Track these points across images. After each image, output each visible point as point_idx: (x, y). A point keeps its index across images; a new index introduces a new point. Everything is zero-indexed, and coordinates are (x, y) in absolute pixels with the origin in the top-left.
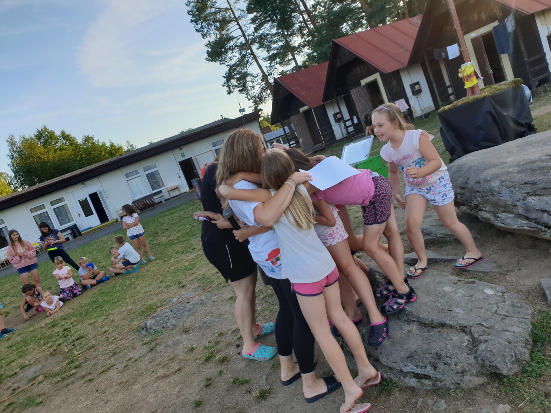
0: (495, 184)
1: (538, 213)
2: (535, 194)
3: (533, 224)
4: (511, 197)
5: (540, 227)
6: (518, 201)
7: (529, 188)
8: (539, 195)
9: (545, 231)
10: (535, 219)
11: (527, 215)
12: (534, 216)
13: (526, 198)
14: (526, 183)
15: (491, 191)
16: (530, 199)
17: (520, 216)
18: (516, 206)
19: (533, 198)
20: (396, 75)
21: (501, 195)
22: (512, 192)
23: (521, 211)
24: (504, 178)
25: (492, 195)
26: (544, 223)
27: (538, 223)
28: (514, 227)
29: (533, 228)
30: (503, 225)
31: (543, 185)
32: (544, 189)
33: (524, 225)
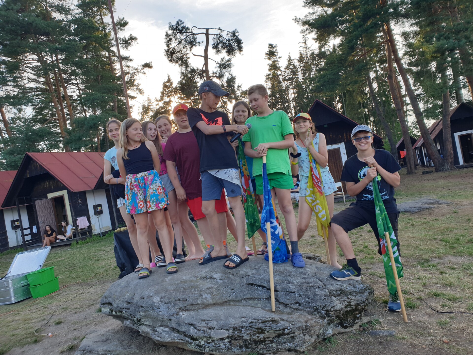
0: (156, 300)
1: (186, 327)
2: (185, 310)
3: (182, 337)
4: (168, 312)
5: (187, 339)
6: (173, 315)
7: (181, 305)
8: (188, 310)
9: (191, 343)
10: (184, 332)
11: (178, 328)
12: (183, 330)
13: (178, 312)
14: (179, 300)
15: (152, 306)
16: (181, 314)
17: (173, 329)
18: (171, 320)
19: (184, 313)
20: (83, 195)
21: (160, 310)
22: (168, 307)
23: (174, 325)
24: (163, 295)
25: (153, 310)
26: (190, 336)
27: (186, 336)
28: (168, 340)
29: (182, 340)
30: (159, 339)
31: (191, 301)
32: (192, 305)
33: (175, 337)
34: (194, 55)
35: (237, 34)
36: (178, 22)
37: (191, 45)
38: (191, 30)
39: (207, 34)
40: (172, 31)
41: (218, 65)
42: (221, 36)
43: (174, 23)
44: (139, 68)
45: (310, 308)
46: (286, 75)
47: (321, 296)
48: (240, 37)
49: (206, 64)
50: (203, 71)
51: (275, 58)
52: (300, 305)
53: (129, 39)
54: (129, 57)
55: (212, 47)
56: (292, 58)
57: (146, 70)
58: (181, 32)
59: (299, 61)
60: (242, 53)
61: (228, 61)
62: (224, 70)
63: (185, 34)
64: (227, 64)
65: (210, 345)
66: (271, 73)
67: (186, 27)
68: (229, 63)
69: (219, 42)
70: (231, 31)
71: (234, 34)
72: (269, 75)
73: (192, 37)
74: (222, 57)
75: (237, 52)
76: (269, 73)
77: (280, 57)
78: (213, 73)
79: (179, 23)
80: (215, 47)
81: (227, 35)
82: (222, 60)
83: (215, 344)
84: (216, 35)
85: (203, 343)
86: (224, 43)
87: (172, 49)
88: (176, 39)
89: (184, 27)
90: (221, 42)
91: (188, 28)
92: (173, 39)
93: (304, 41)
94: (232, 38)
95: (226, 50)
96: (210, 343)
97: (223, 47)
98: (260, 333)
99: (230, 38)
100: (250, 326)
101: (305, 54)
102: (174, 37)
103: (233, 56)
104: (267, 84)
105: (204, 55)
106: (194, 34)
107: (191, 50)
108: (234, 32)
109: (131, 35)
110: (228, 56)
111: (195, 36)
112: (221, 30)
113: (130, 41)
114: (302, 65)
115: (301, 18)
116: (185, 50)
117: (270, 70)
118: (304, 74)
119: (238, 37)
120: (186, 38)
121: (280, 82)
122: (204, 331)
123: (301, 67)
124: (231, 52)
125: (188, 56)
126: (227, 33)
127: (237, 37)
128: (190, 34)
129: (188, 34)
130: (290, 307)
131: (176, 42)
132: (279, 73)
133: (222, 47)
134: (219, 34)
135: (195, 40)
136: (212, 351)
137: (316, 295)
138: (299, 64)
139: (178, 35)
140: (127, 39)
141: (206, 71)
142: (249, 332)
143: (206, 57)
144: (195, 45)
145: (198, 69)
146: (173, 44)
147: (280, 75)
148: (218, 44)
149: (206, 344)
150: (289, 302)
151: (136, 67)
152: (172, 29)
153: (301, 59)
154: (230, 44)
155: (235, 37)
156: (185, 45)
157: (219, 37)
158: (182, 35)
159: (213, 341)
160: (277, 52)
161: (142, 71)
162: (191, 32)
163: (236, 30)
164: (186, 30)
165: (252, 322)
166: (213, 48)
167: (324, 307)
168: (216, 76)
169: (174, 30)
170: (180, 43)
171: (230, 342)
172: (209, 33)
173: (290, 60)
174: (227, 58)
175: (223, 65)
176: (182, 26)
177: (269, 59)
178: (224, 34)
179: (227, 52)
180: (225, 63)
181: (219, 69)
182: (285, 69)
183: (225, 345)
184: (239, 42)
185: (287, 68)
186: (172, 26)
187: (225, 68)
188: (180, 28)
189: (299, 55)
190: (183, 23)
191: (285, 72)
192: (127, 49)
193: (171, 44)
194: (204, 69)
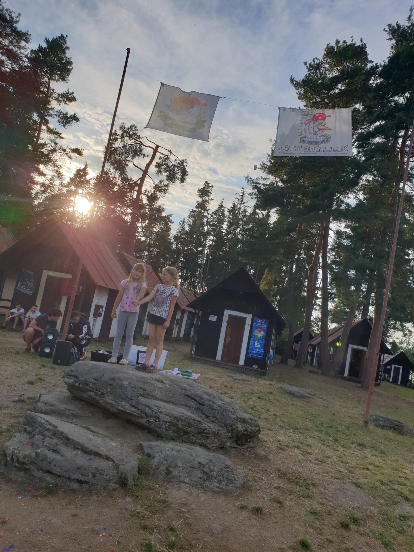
0: (125, 383)
1: (143, 407)
2: (143, 396)
3: (139, 412)
4: (131, 393)
5: (142, 414)
6: (134, 397)
7: (141, 391)
8: (144, 397)
9: (144, 418)
10: (141, 410)
11: (137, 406)
12: (141, 408)
13: (139, 396)
14: (141, 388)
15: (122, 386)
16: (140, 398)
17: (133, 406)
18: (132, 399)
19: (142, 398)
21: (127, 390)
22: (133, 391)
23: (134, 403)
24: (131, 381)
25: (121, 389)
26: (145, 413)
27: (142, 412)
28: (129, 411)
29: (139, 414)
30: (122, 409)
31: (148, 392)
32: (148, 394)
33: (134, 411)
34: (134, 164)
35: (185, 164)
36: (131, 127)
37: (135, 153)
38: (140, 139)
39: (156, 150)
40: (122, 133)
41: (154, 186)
42: (168, 158)
43: (127, 126)
44: (68, 150)
45: (222, 423)
46: (212, 220)
47: (231, 418)
48: (187, 169)
49: (142, 179)
50: (136, 184)
51: (206, 198)
52: (216, 419)
53: (70, 117)
54: (61, 134)
55: (155, 164)
56: (223, 205)
57: (74, 155)
58: (130, 137)
59: (230, 211)
60: (183, 184)
61: (167, 186)
62: (158, 194)
63: (133, 140)
64: (163, 188)
65: (157, 423)
66: (197, 210)
67: (138, 134)
68: (166, 188)
69: (164, 163)
70: (181, 159)
71: (182, 162)
72: (194, 211)
73: (138, 146)
74: (162, 179)
75: (178, 181)
76: (195, 209)
77: (212, 199)
78: (146, 191)
79: (133, 128)
80: (158, 166)
81: (176, 160)
82: (161, 182)
83: (160, 424)
84: (163, 155)
85: (152, 420)
86: (168, 166)
87: (114, 148)
88: (122, 141)
89: (135, 134)
90: (166, 164)
91: (139, 137)
92: (120, 140)
93: (242, 194)
94: (179, 165)
95: (168, 173)
96: (157, 421)
97: (166, 170)
98: (189, 427)
99: (177, 164)
100: (185, 420)
101: (239, 207)
102: (121, 138)
103: (172, 183)
104: (189, 219)
105: (144, 169)
106: (142, 144)
107: (132, 159)
108: (183, 160)
109: (75, 114)
110: (167, 180)
111: (143, 147)
112: (171, 153)
113: (70, 120)
114: (231, 216)
115: (252, 179)
116: (126, 155)
117: (197, 207)
118: (230, 226)
119: (186, 167)
120: (132, 144)
121: (203, 223)
122: (156, 412)
123: (230, 218)
124: (172, 178)
125: (127, 163)
126: (175, 158)
127: (184, 167)
128: (139, 143)
129: (136, 142)
130: (210, 419)
131: (121, 144)
132: (206, 214)
133: (165, 168)
134: (168, 156)
135: (141, 150)
136: (156, 427)
137: (229, 416)
138: (229, 214)
139: (126, 138)
140: (69, 116)
141: (140, 185)
142: (183, 423)
143: (145, 173)
144: (139, 155)
145: (131, 180)
146: (118, 144)
147: (206, 216)
148: (162, 165)
149: (154, 421)
150: (210, 415)
151: (64, 147)
152: (123, 130)
153: (232, 211)
154: (174, 170)
155: (182, 167)
156: (129, 151)
157: (166, 159)
158: (130, 139)
159: (159, 421)
160: (211, 193)
161: (69, 154)
162: (140, 142)
163: (186, 160)
164: (136, 138)
165: (186, 418)
166: (156, 166)
167: (231, 426)
168: (147, 195)
169: (124, 132)
170: (124, 146)
171: (169, 426)
172: (158, 150)
173: (221, 206)
174: (166, 182)
175: (159, 187)
176: (134, 132)
178: (172, 158)
179: (167, 176)
180: (161, 187)
181: (153, 190)
182: (213, 213)
183: (166, 426)
184: (184, 173)
185: (216, 213)
186: (124, 127)
187: (160, 191)
188: (131, 133)
189: (232, 206)
190: (137, 130)
191: (212, 216)
192: (64, 126)
193: (114, 144)
194: (139, 182)
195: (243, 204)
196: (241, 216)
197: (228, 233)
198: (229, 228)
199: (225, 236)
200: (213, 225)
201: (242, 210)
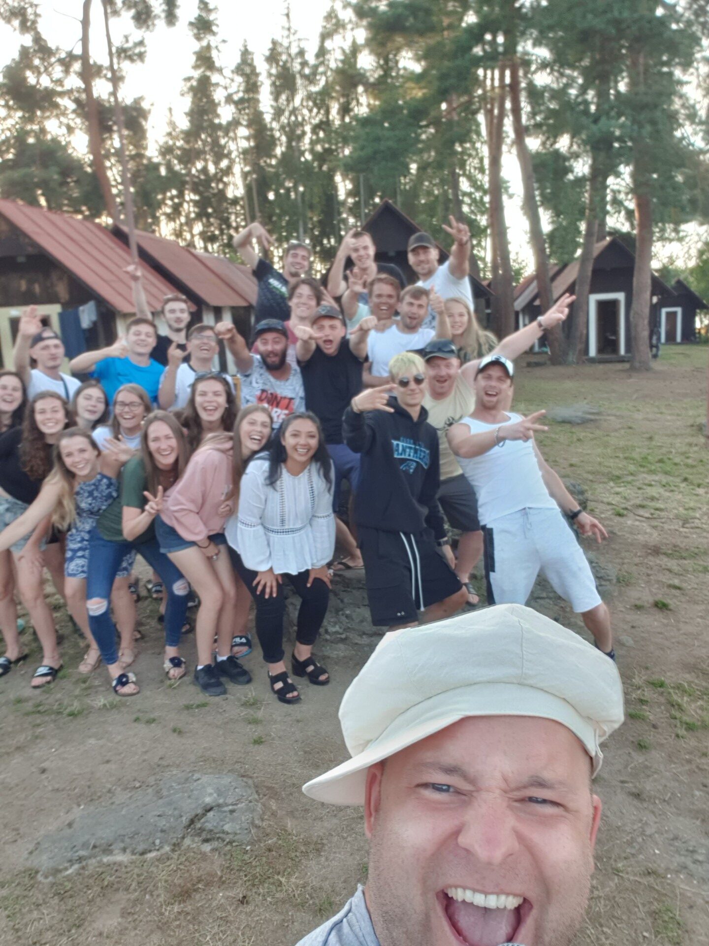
46: (234, 89)
51: (209, 39)
56: (250, 49)
59: (268, 60)
66: (197, 74)
72: (189, 79)
76: (191, 73)
77: (224, 41)
82: (126, 37)
101: (286, 45)
103: (149, 33)
104: (184, 101)
105: (80, 17)
110: (137, 28)
114: (274, 71)
117: (196, 67)
118: (276, 95)
123: (271, 75)
124: (145, 20)
132: (217, 78)
138: (267, 67)
141: (84, 56)
143: (86, 24)
147: (218, 84)
153: (273, 57)
160: (217, 26)
173: (245, 53)
177: (198, 38)
179: (134, 18)
182: (233, 72)
185: (239, 70)
189: (270, 46)
191: (232, 80)
195: (294, 34)
196: (296, 67)
197: (278, 113)
198: (276, 99)
199: (273, 119)
200: (242, 101)
201: (294, 50)
